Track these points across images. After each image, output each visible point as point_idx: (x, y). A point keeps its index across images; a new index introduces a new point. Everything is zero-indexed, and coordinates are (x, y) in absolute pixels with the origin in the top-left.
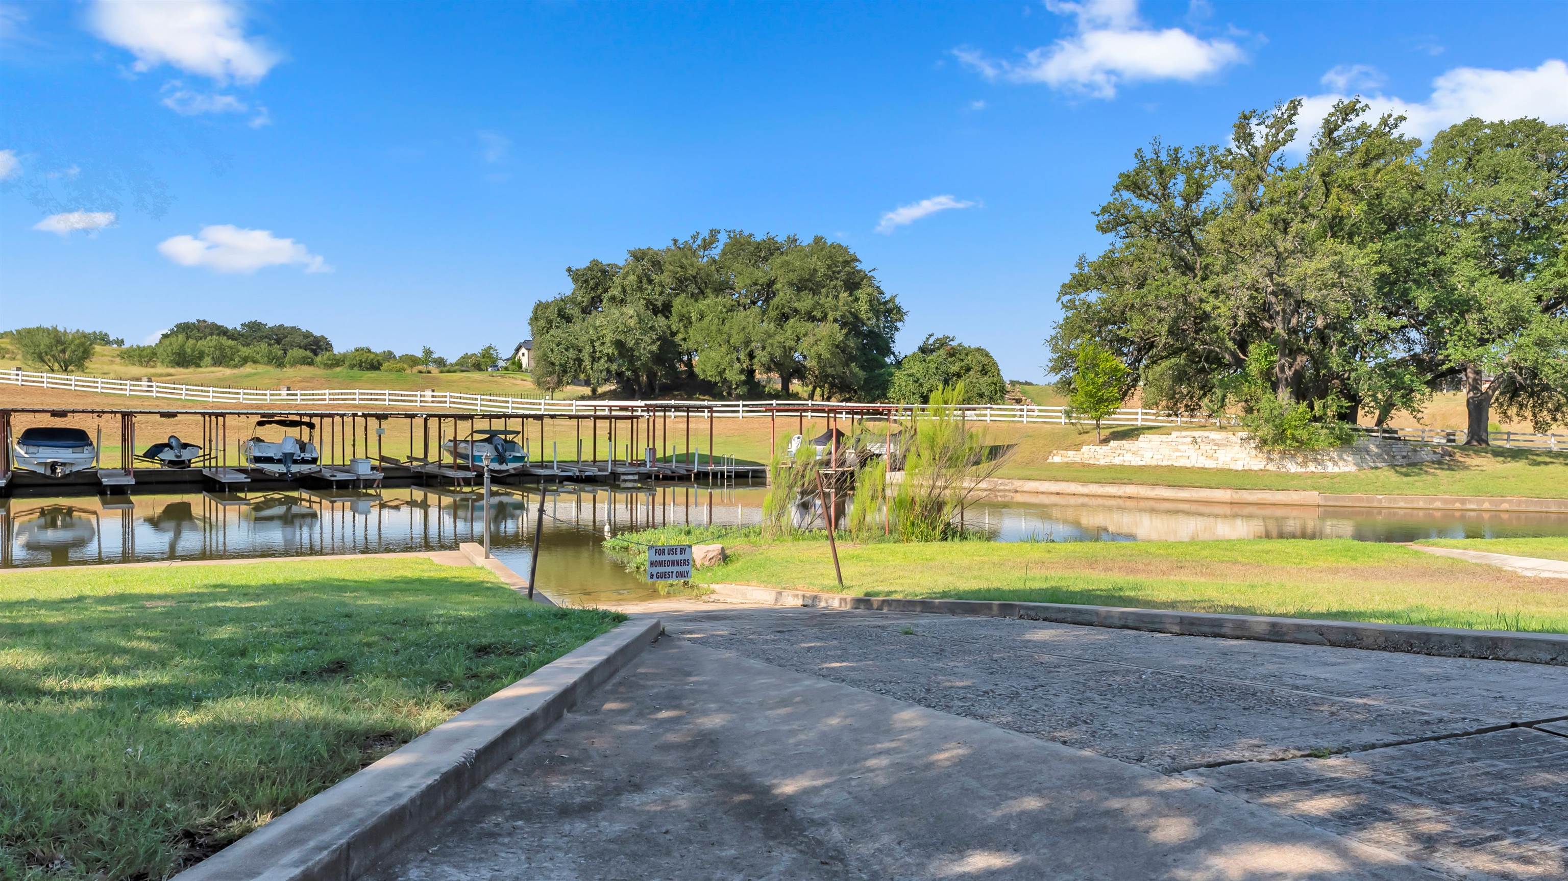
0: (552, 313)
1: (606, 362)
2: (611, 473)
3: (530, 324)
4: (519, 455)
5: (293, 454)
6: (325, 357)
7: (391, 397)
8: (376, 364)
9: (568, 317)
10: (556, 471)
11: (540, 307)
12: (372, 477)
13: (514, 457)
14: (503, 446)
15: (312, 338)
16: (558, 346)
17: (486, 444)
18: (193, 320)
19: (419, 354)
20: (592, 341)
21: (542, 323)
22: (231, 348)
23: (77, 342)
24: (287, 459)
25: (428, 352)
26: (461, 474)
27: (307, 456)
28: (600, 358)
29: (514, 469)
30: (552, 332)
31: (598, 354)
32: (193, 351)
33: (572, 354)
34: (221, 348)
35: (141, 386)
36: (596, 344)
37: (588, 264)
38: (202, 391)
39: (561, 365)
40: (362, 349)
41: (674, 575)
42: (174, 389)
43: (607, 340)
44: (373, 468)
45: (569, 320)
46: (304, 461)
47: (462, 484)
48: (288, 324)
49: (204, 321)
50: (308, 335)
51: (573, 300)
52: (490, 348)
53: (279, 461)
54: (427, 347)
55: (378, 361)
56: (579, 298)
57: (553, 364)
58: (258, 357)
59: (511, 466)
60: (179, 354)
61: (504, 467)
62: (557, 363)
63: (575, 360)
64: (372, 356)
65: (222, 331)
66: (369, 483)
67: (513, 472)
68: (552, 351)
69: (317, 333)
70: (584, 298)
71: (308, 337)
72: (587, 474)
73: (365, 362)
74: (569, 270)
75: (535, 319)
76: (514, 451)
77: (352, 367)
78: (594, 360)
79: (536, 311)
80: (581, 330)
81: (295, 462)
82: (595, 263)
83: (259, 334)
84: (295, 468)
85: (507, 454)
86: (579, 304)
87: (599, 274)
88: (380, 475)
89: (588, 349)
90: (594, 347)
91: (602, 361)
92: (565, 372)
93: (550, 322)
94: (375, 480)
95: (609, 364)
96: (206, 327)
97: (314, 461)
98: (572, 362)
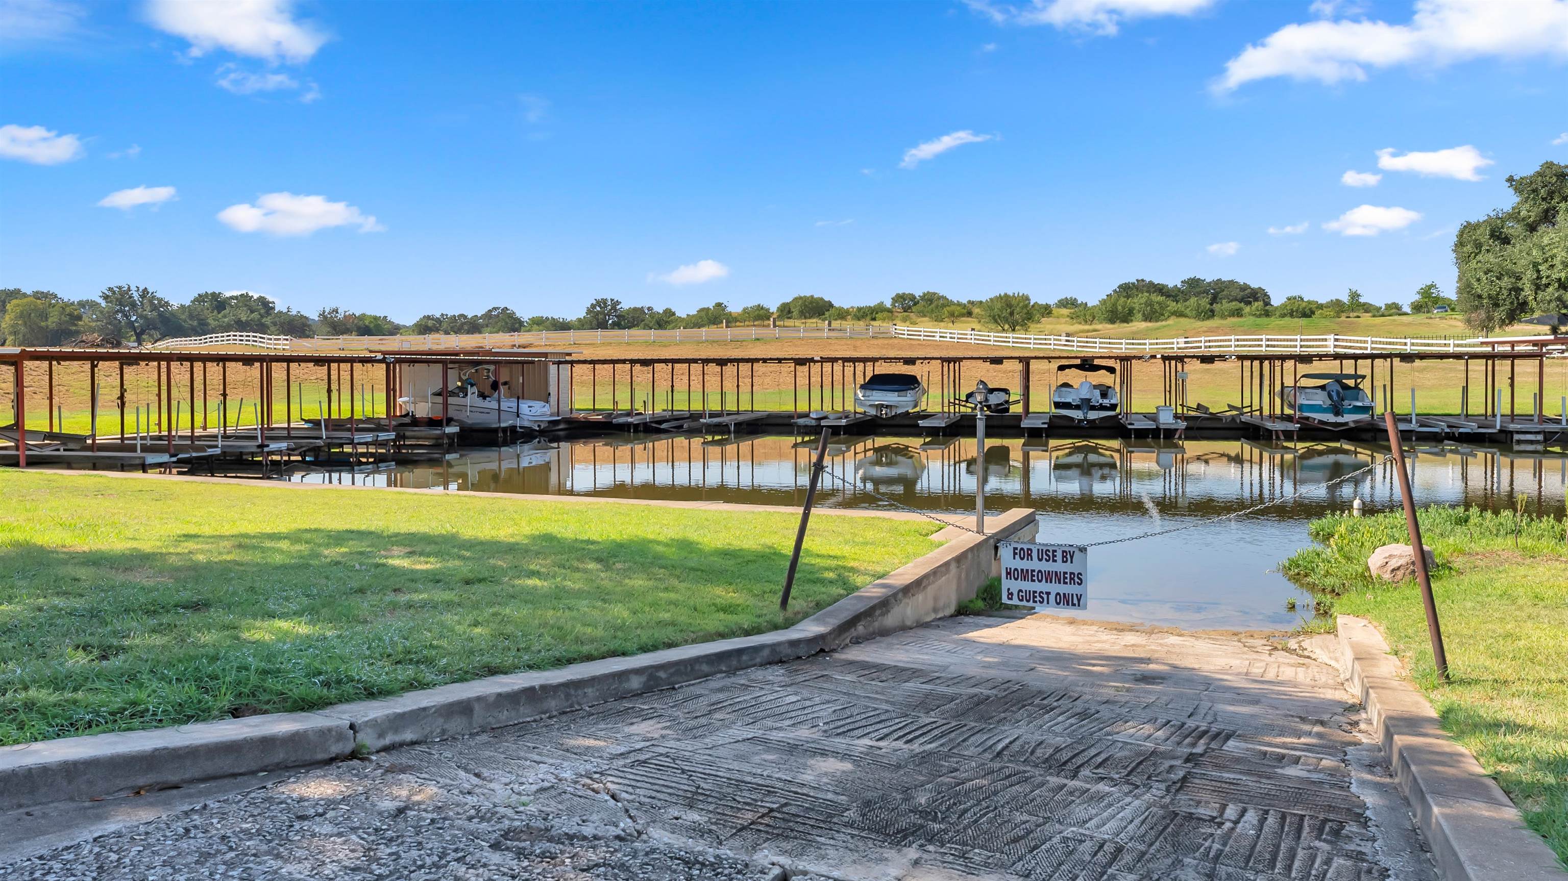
0: (1484, 236)
1: (1557, 290)
2: (1501, 431)
3: (1454, 251)
4: (1359, 404)
5: (1089, 400)
6: (1254, 308)
7: (1302, 343)
8: (1308, 312)
9: (1506, 238)
10: (1414, 426)
11: (1468, 229)
12: (1173, 427)
13: (1355, 406)
14: (1338, 393)
15: (1249, 290)
16: (1486, 273)
17: (1319, 391)
18: (1133, 280)
19: (1345, 299)
20: (1535, 265)
21: (1469, 248)
22: (1159, 303)
23: (1021, 305)
24: (1086, 404)
25: (1354, 295)
26: (1279, 426)
27: (1106, 402)
28: (1547, 285)
29: (1354, 422)
30: (1479, 257)
31: (1544, 281)
32: (1123, 307)
33: (1506, 282)
34: (1149, 304)
35: (1060, 340)
36: (1540, 268)
37: (1538, 169)
38: (1110, 343)
39: (1490, 297)
40: (1295, 298)
41: (1052, 597)
42: (1087, 342)
43: (1557, 261)
44: (1176, 416)
45: (1506, 241)
46: (1102, 408)
47: (1282, 438)
48: (1226, 278)
49: (1143, 280)
50: (1245, 287)
51: (1514, 215)
52: (1432, 286)
53: (1078, 407)
54: (1354, 290)
55: (1310, 309)
56: (1524, 213)
57: (1480, 297)
58: (1187, 311)
59: (1349, 418)
60: (1112, 312)
61: (1340, 420)
62: (1485, 295)
63: (1510, 290)
64: (1304, 304)
65: (1160, 289)
66: (1170, 434)
67: (1352, 425)
68: (1478, 280)
69: (1254, 285)
70: (1530, 212)
71: (1245, 290)
72: (1461, 430)
73: (1297, 311)
74: (1510, 180)
75: (1460, 244)
76: (1357, 399)
77: (1283, 316)
78: (1538, 288)
79: (1461, 234)
80: (1521, 251)
81: (1093, 408)
82: (1549, 165)
83: (1198, 290)
84: (1093, 415)
85: (1346, 403)
86: (1523, 219)
87: (1554, 179)
88: (1182, 425)
89: (1530, 274)
90: (1538, 271)
91: (1551, 289)
92: (1496, 305)
93: (1478, 246)
94: (1176, 430)
95: (1562, 292)
96: (1143, 286)
97: (1113, 407)
98: (1505, 292)
